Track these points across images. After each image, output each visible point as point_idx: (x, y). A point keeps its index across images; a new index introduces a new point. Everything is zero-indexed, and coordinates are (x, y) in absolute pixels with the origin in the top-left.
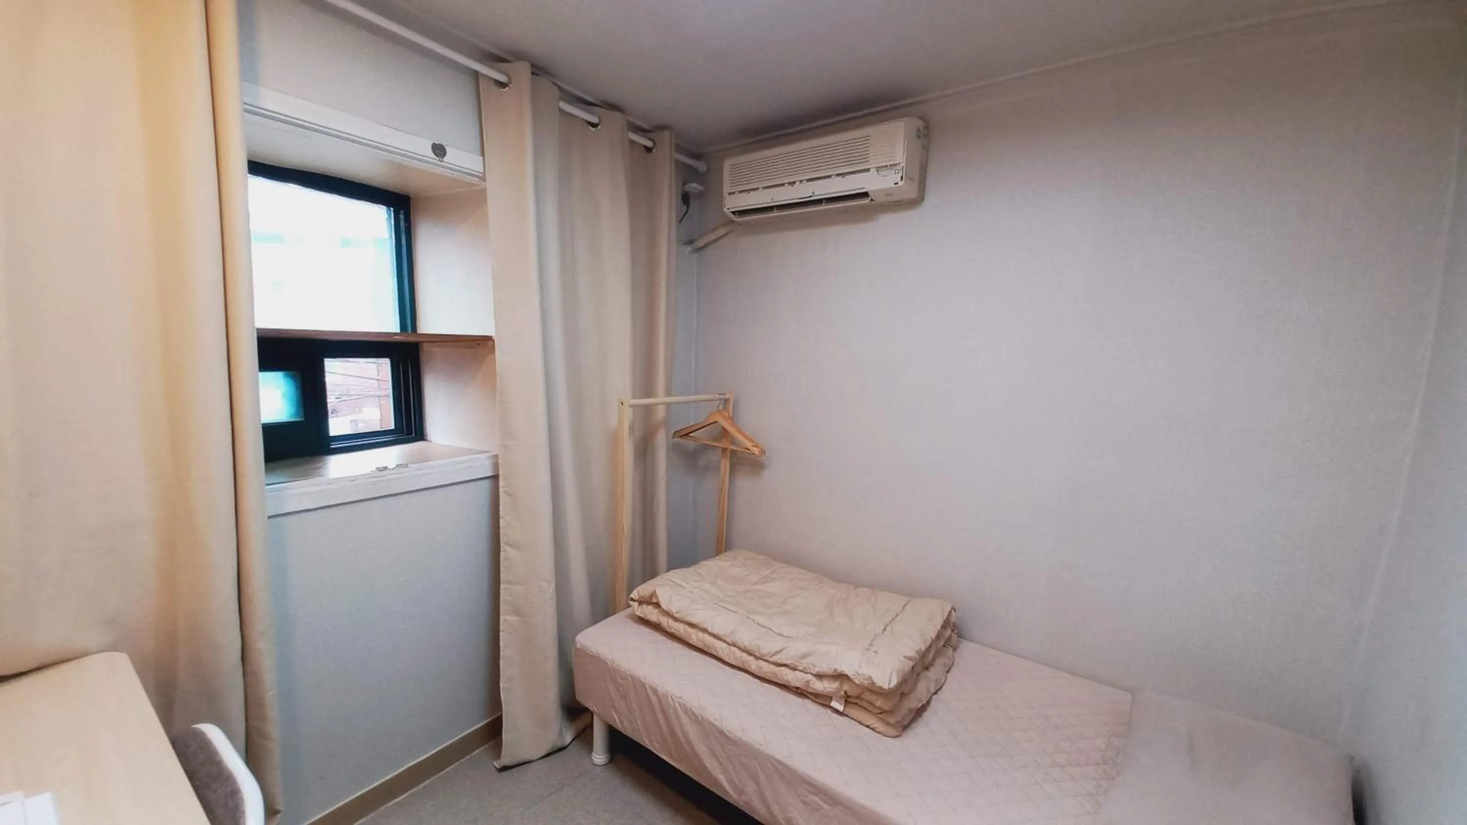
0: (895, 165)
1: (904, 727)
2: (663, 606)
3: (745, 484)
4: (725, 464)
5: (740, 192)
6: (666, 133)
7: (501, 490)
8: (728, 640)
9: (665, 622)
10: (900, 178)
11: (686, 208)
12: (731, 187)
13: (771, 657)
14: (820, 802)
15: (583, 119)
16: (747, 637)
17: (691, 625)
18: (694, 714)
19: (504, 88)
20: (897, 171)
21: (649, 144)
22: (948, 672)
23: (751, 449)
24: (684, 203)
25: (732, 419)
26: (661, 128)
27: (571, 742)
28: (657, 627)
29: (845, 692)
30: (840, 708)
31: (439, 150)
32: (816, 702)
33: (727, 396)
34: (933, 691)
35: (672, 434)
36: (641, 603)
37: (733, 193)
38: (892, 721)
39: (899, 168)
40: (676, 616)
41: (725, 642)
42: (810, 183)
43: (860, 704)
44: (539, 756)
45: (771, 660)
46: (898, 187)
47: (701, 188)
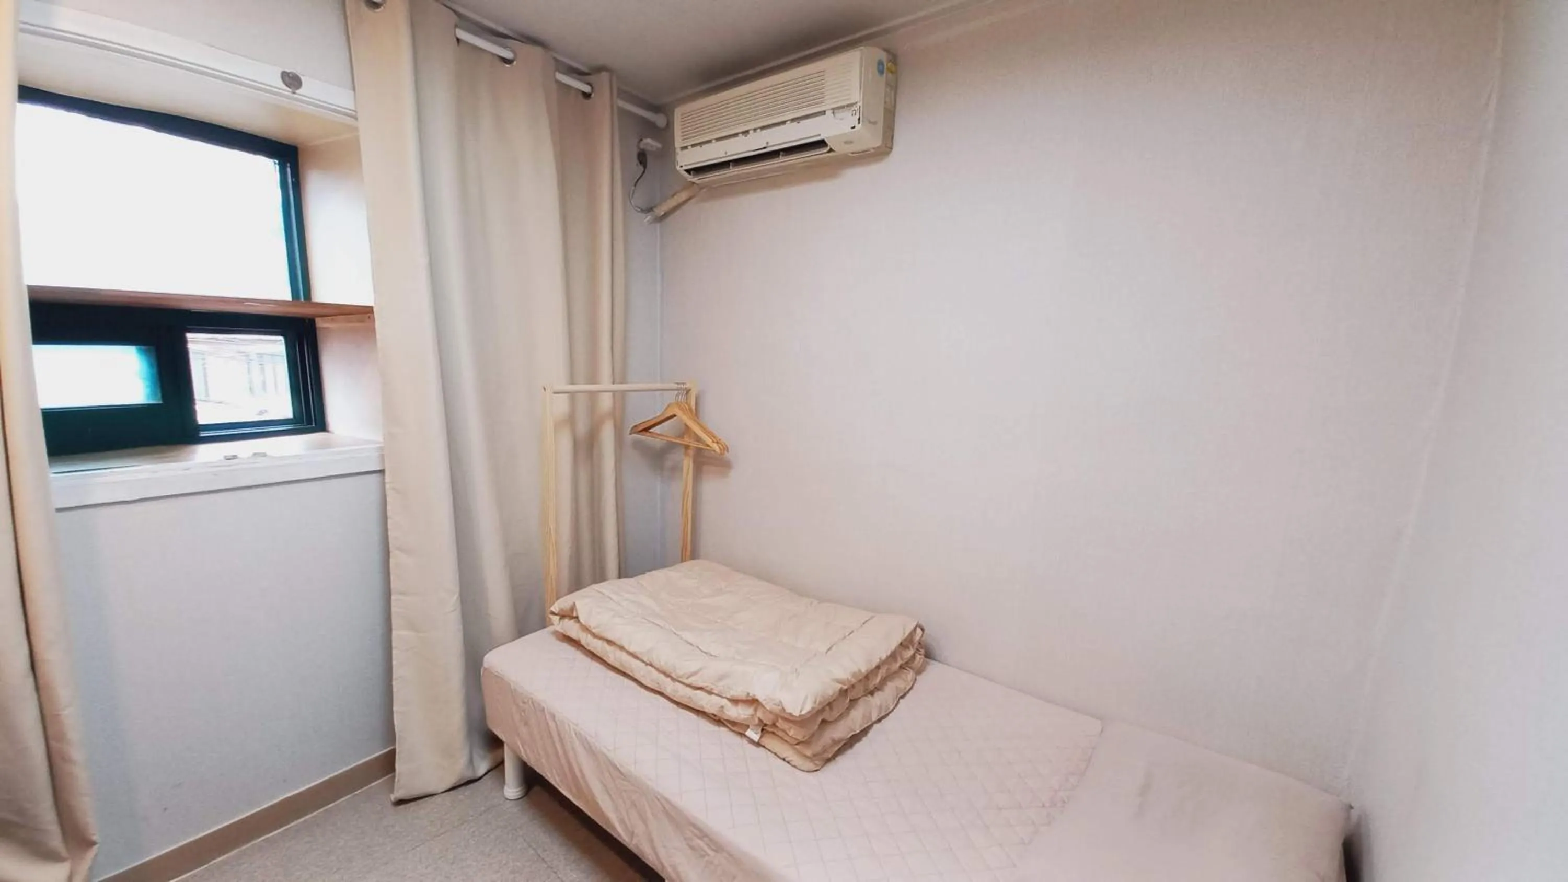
0: (852, 105)
1: (827, 759)
2: (582, 620)
3: (711, 487)
4: (688, 464)
5: (693, 146)
6: (605, 75)
7: (387, 486)
8: (645, 660)
9: (585, 639)
10: (857, 122)
11: (643, 169)
12: (683, 140)
13: (688, 678)
14: (706, 848)
15: (494, 55)
16: (666, 656)
17: (610, 642)
18: (588, 743)
19: (380, 8)
20: (854, 112)
21: (587, 89)
22: (902, 697)
23: (711, 445)
24: (641, 163)
25: (696, 414)
26: (600, 69)
27: (486, 774)
28: (575, 643)
29: (760, 720)
30: (756, 737)
31: (292, 81)
32: (733, 731)
33: (688, 386)
34: (874, 718)
35: (630, 429)
36: (563, 616)
37: (686, 148)
38: (809, 753)
39: (856, 109)
40: (594, 631)
41: (643, 661)
42: (764, 131)
43: (777, 733)
44: (443, 790)
45: (687, 681)
46: (855, 131)
47: (659, 146)
